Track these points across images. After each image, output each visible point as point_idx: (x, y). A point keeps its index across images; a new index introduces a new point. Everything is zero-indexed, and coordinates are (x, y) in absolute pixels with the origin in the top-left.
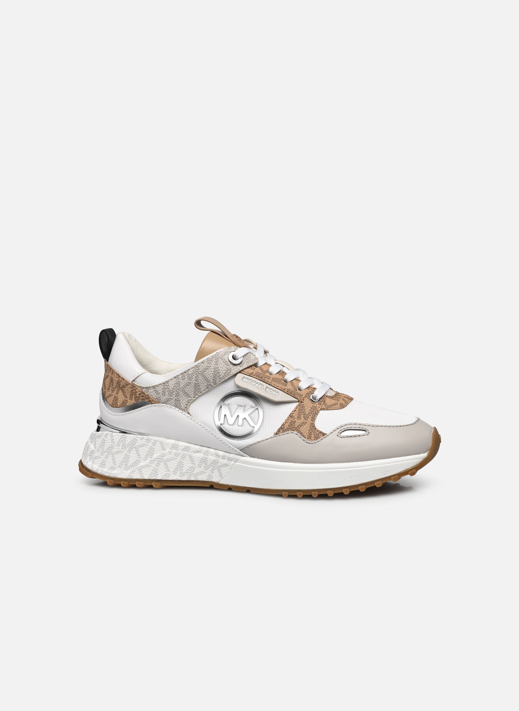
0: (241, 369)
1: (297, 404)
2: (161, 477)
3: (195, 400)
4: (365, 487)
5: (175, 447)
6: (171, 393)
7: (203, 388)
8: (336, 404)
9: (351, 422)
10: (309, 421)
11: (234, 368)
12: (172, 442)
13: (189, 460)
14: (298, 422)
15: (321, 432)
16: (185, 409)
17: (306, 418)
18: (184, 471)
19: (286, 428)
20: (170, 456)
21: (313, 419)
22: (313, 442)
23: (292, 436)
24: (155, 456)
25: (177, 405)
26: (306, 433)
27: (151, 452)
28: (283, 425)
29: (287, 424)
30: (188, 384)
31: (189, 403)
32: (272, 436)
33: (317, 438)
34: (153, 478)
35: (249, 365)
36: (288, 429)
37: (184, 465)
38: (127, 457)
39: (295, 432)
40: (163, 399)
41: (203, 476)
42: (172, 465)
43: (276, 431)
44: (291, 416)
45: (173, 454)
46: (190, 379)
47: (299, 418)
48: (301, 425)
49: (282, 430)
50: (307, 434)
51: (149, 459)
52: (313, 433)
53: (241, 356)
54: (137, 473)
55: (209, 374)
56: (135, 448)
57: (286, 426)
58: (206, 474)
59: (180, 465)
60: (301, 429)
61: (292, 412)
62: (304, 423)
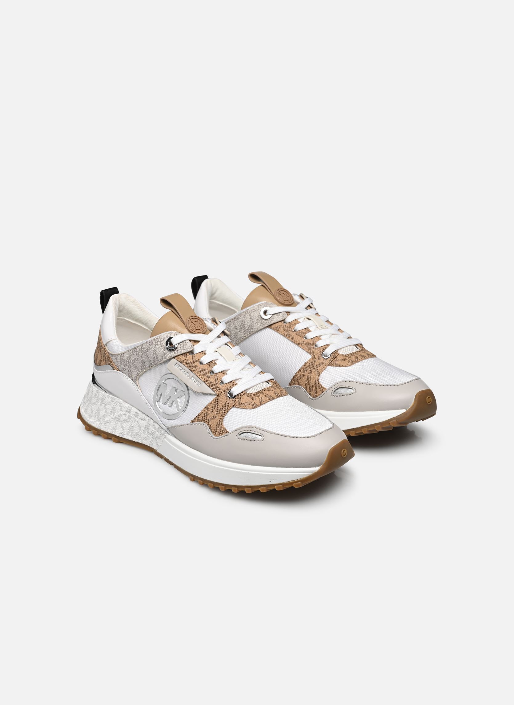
0: (175, 355)
1: (215, 397)
2: (118, 434)
3: (142, 374)
4: (251, 490)
5: (128, 411)
6: (125, 364)
7: (147, 364)
8: (248, 403)
9: (252, 425)
10: (219, 417)
11: (169, 353)
12: (127, 405)
13: (137, 425)
14: (211, 415)
15: (225, 430)
16: (135, 380)
17: (218, 413)
18: (134, 433)
19: (200, 419)
20: (125, 418)
21: (224, 415)
22: (216, 437)
23: (203, 427)
24: (116, 414)
25: (130, 376)
26: (214, 426)
27: (113, 411)
28: (199, 415)
29: (202, 415)
30: (136, 360)
31: (139, 376)
32: (189, 423)
33: (220, 434)
34: (113, 433)
35: (183, 353)
36: (201, 420)
37: (134, 429)
38: (99, 410)
39: (206, 424)
40: (121, 367)
41: (147, 442)
42: (127, 426)
43: (193, 419)
44: (207, 408)
45: (127, 417)
46: (137, 355)
47: (212, 411)
48: (211, 419)
49: (197, 419)
50: (214, 429)
51: (112, 416)
52: (218, 429)
53: (177, 343)
54: (103, 426)
55: (150, 354)
56: (104, 404)
57: (201, 417)
58: (148, 441)
59: (131, 427)
60: (211, 422)
61: (209, 404)
62: (214, 417)
